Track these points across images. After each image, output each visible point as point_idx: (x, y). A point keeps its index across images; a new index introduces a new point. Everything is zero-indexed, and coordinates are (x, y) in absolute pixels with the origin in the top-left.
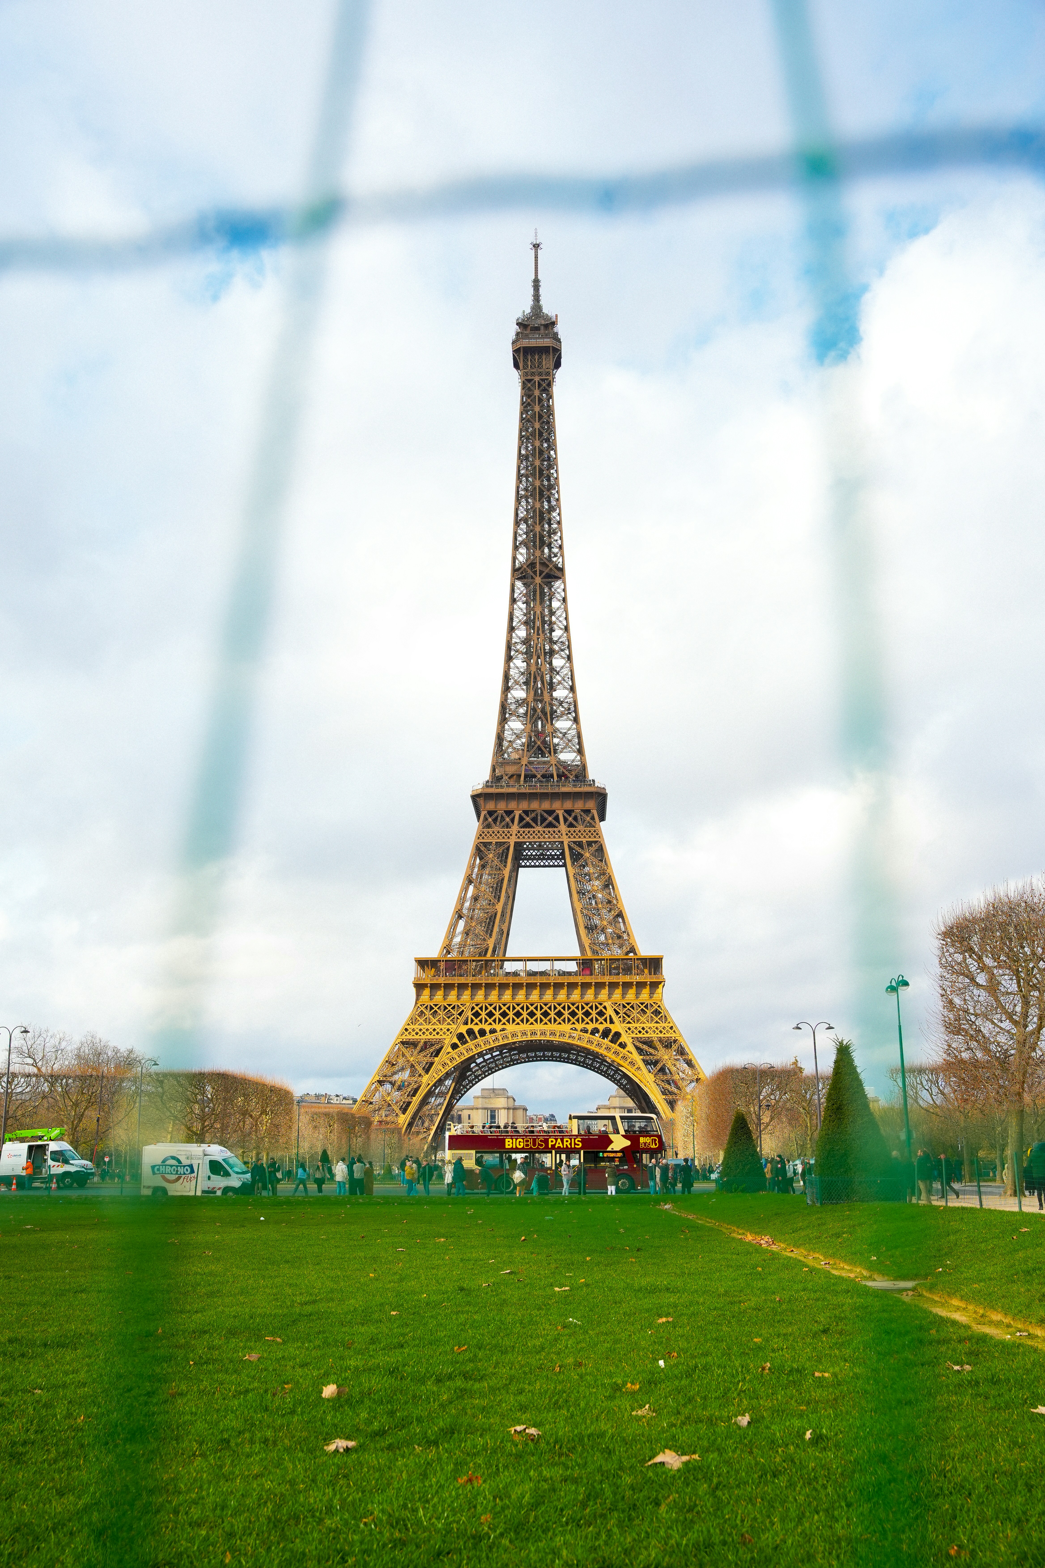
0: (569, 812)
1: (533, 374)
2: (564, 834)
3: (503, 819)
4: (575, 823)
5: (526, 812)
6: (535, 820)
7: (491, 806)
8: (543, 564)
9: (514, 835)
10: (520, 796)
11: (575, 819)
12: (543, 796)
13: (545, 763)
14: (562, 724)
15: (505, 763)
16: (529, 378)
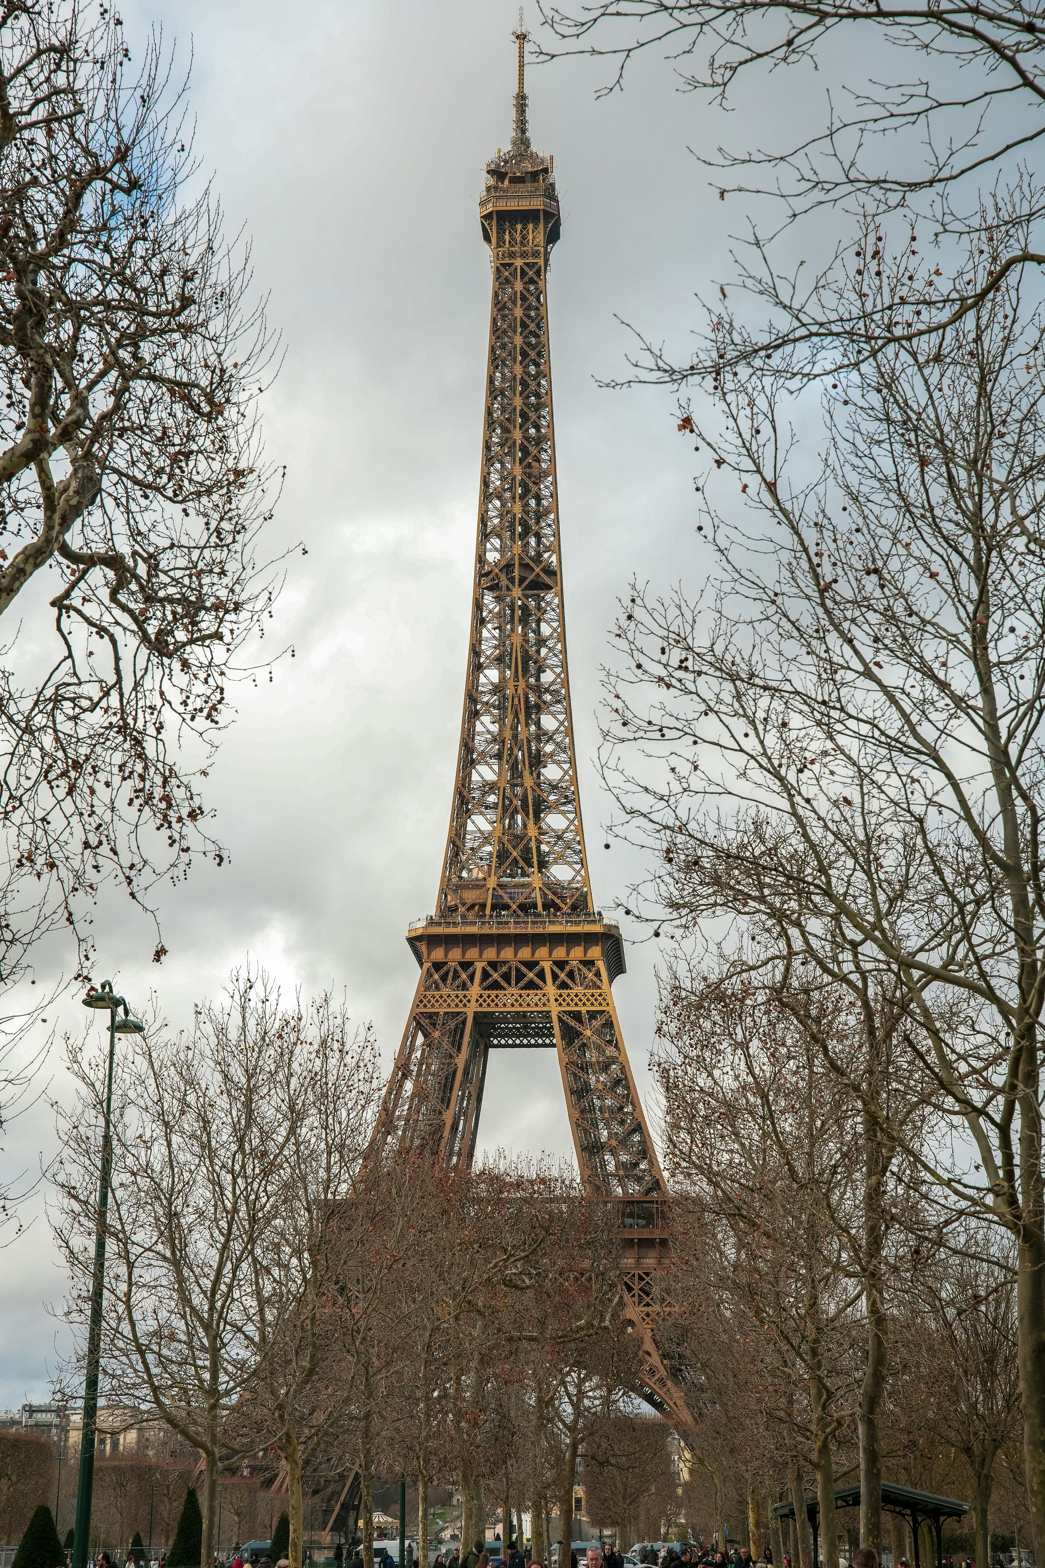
0: (561, 964)
1: (512, 255)
2: (552, 999)
3: (456, 976)
4: (569, 982)
5: (494, 965)
6: (506, 977)
7: (438, 954)
8: (525, 566)
9: (473, 1000)
10: (484, 940)
11: (571, 975)
12: (519, 940)
13: (523, 886)
14: (555, 821)
15: (463, 886)
16: (507, 261)
